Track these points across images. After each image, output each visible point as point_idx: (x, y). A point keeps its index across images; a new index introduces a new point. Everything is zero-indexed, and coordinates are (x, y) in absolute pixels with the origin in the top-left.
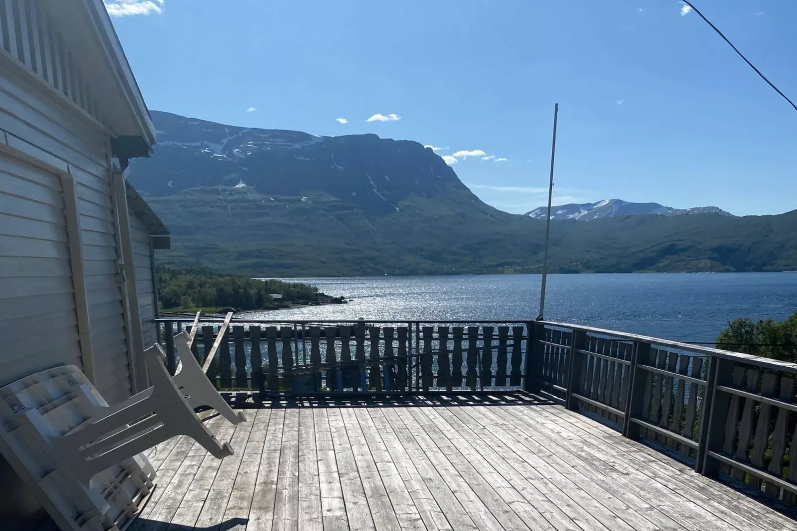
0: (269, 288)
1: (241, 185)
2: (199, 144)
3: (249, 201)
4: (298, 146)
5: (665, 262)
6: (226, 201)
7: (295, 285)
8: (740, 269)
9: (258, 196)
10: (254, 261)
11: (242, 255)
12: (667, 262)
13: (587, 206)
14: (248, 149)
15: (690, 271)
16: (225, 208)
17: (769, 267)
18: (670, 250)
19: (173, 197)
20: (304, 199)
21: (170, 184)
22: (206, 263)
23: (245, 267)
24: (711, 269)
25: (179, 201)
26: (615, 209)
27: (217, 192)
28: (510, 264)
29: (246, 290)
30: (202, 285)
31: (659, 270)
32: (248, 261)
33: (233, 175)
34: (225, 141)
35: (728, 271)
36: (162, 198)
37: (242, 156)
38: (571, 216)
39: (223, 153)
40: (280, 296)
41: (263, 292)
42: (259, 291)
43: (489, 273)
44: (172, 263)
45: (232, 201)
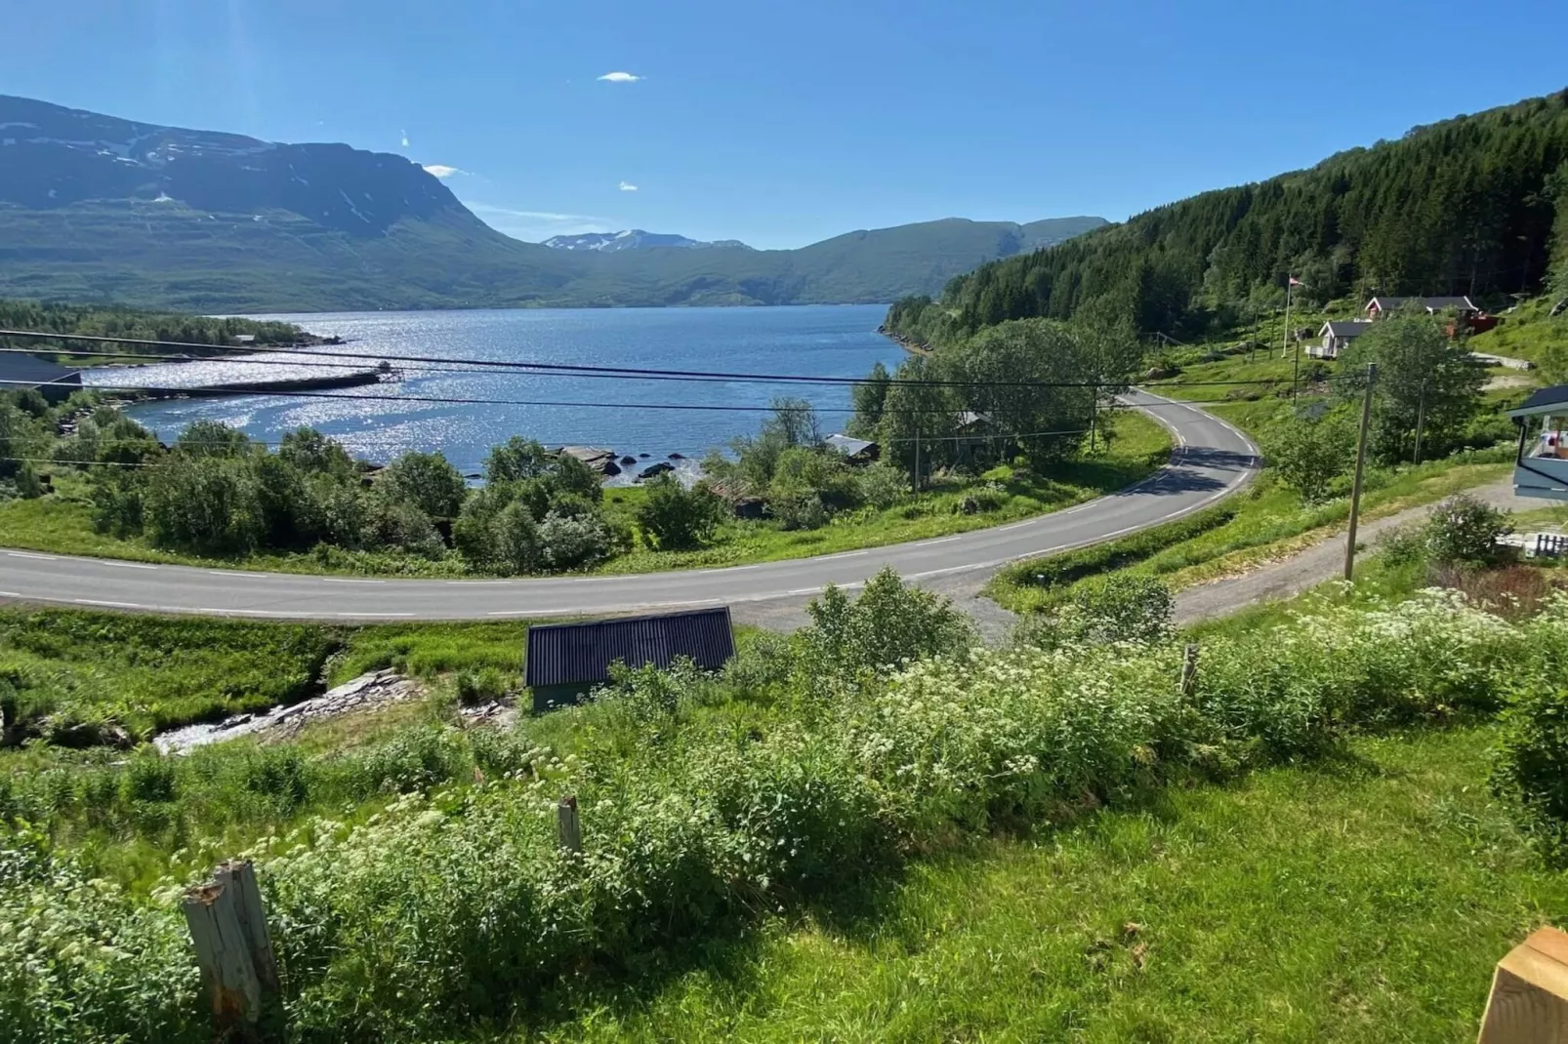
0: (232, 328)
1: (163, 199)
2: (92, 143)
3: (177, 218)
4: (241, 152)
5: (696, 296)
6: (142, 218)
7: (269, 324)
8: (770, 303)
9: (190, 213)
10: (194, 294)
11: (175, 287)
12: (698, 296)
13: (608, 236)
14: (170, 153)
15: (722, 305)
16: (143, 227)
17: (795, 301)
18: (701, 284)
19: (59, 211)
20: (257, 218)
21: (52, 193)
22: (118, 297)
23: (181, 302)
24: (742, 303)
25: (68, 216)
26: (638, 239)
27: (128, 206)
28: (533, 298)
29: (201, 331)
30: (129, 327)
31: (692, 305)
32: (185, 295)
33: (151, 186)
34: (133, 141)
35: (758, 305)
36: (41, 212)
37: (162, 162)
38: (592, 247)
39: (132, 157)
40: (250, 338)
41: (226, 334)
42: (221, 331)
43: (508, 307)
44: (67, 298)
45: (150, 218)
